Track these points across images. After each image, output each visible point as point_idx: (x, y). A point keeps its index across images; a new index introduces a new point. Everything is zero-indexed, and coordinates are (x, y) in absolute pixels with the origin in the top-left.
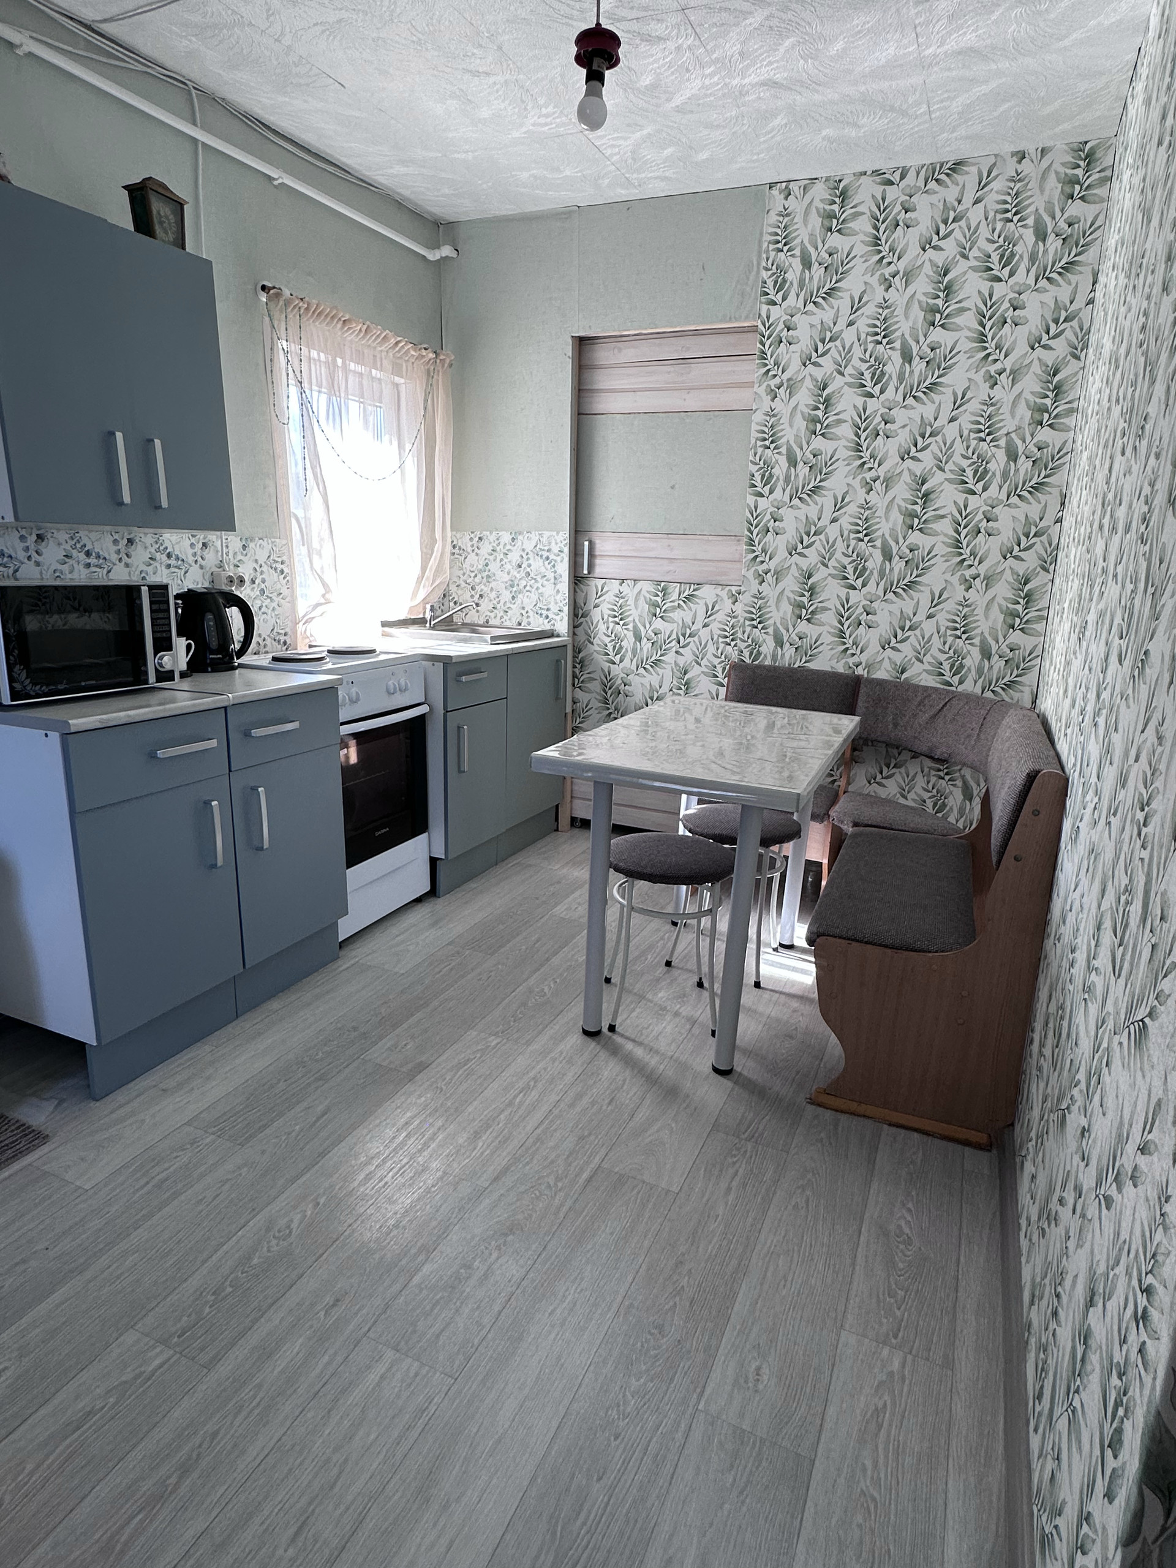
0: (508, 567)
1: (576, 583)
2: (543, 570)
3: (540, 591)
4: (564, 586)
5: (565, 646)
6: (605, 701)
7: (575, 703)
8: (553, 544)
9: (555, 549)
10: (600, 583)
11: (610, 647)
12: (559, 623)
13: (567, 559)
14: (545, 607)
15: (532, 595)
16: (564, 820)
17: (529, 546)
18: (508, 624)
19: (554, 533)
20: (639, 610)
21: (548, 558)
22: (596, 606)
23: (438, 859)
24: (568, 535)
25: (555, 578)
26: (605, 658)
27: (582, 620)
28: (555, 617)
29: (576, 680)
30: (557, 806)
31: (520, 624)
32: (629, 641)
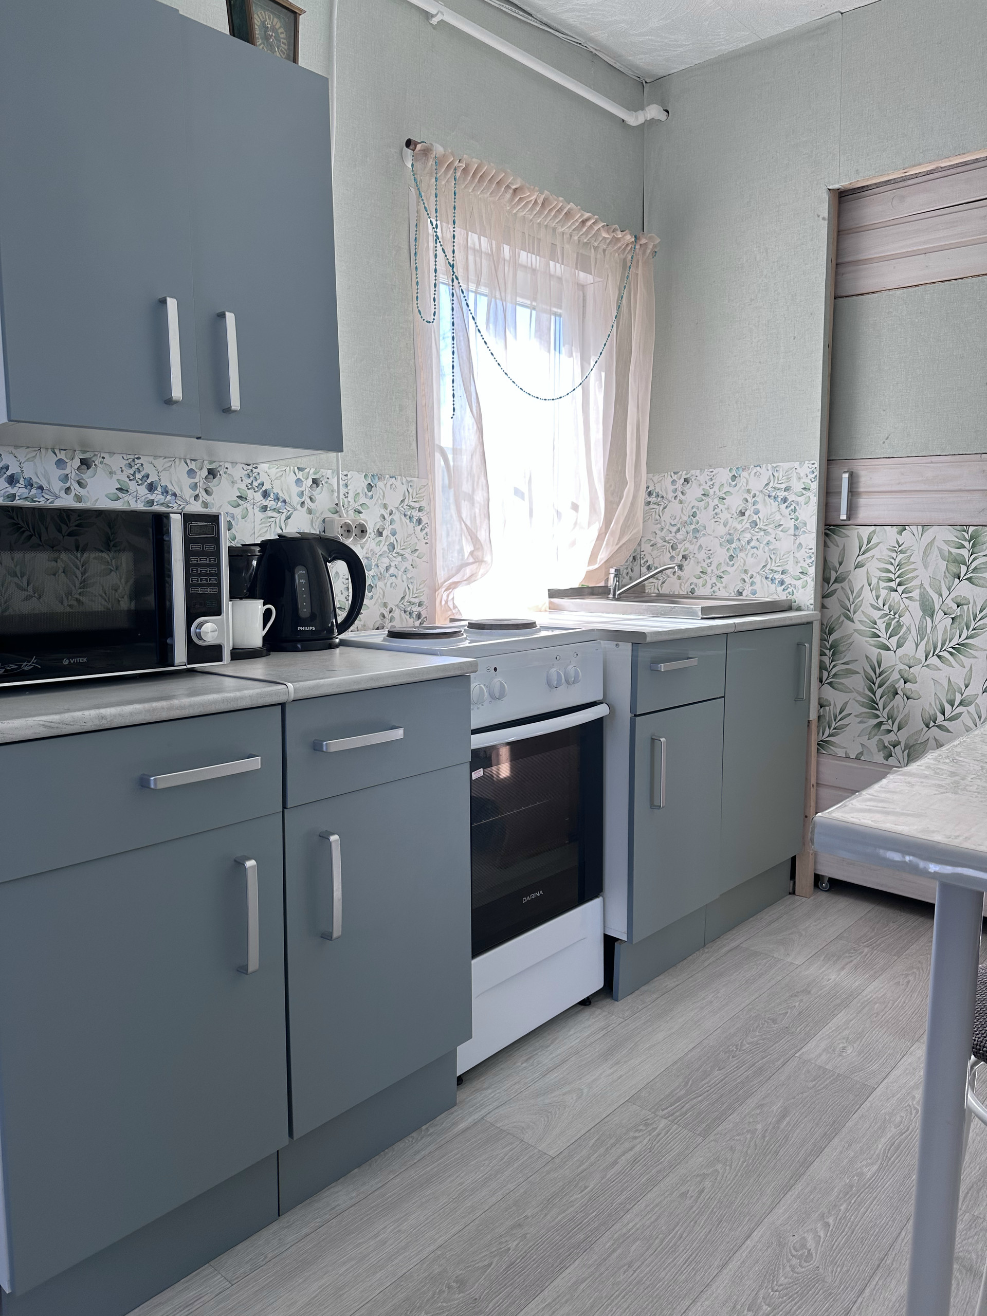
0: (724, 516)
1: (826, 534)
2: (778, 517)
3: (771, 547)
4: (810, 538)
5: (810, 623)
6: (873, 704)
7: (821, 706)
8: (794, 476)
9: (797, 486)
10: (865, 532)
11: (881, 625)
12: (801, 590)
13: (814, 500)
14: (780, 569)
15: (760, 551)
16: (804, 879)
17: (756, 485)
18: (722, 593)
19: (797, 465)
20: (931, 569)
21: (785, 500)
22: (859, 566)
23: (617, 939)
24: (817, 465)
25: (796, 528)
26: (872, 641)
27: (836, 586)
28: (794, 582)
29: (825, 674)
30: (794, 859)
31: (740, 594)
32: (912, 616)
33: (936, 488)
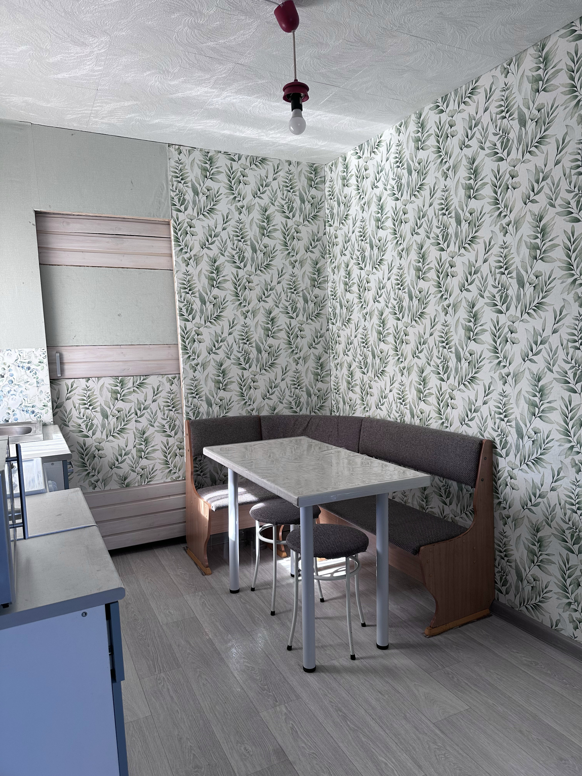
2: (25, 377)
4: (46, 388)
6: (84, 465)
10: (69, 382)
17: (9, 361)
19: (34, 350)
21: (29, 368)
22: (68, 399)
24: (45, 349)
25: (38, 383)
26: (79, 434)
31: (8, 421)
32: (98, 419)
33: (102, 360)
